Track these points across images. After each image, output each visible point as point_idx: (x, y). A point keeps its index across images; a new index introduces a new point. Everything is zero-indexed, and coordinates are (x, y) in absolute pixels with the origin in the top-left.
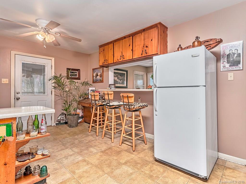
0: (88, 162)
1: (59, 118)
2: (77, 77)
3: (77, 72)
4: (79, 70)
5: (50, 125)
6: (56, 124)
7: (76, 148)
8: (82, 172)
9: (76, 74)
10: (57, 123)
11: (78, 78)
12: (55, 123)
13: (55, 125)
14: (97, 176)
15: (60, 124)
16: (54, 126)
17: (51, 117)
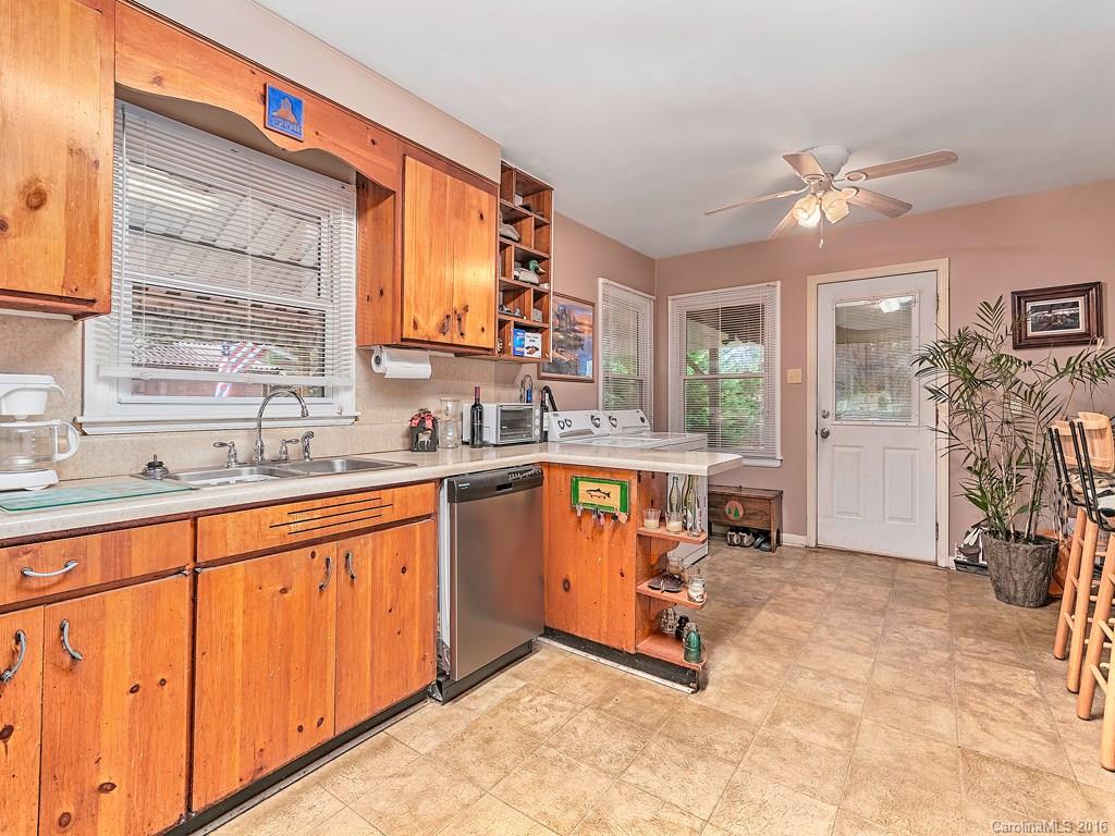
0: (853, 732)
1: (971, 540)
2: (1082, 329)
3: (1081, 300)
4: (1098, 285)
5: (932, 559)
6: (956, 562)
7: (895, 671)
8: (790, 737)
9: (1075, 316)
10: (962, 558)
11: (1087, 334)
12: (952, 558)
13: (953, 566)
14: (808, 783)
15: (973, 569)
16: (947, 568)
17: (937, 524)
